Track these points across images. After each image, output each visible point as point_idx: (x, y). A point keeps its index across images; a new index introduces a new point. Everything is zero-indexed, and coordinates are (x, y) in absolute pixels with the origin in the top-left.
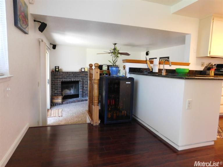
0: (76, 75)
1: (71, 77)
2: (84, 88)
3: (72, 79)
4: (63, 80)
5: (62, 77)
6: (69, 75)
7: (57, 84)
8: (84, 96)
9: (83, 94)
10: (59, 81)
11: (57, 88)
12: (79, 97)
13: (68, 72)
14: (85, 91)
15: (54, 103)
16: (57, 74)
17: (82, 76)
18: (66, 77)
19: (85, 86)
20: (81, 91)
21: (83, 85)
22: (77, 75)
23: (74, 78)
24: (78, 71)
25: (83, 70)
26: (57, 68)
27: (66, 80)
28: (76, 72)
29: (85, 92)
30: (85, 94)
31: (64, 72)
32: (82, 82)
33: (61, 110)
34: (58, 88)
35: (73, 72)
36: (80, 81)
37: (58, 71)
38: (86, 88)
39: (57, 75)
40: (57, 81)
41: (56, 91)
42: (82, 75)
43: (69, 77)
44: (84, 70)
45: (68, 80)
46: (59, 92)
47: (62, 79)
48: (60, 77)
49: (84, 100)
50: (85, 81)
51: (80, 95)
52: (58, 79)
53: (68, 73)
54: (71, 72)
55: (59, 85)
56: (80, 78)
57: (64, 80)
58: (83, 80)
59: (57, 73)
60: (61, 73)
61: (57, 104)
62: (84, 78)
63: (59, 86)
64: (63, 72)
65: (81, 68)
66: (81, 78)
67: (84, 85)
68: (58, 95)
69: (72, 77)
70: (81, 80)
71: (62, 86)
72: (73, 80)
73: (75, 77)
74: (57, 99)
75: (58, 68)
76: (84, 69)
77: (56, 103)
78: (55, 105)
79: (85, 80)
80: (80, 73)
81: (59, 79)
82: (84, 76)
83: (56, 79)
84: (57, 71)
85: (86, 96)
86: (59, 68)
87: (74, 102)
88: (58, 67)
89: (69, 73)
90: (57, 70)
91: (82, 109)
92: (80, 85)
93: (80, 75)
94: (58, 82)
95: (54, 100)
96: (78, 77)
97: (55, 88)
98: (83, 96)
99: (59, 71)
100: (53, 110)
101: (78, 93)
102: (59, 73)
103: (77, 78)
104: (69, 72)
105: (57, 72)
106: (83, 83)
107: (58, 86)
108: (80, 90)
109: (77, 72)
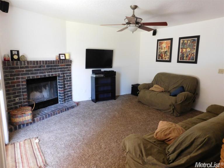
0: (52, 66)
1: (43, 70)
2: (66, 88)
3: (46, 74)
4: (29, 77)
5: (26, 71)
6: (40, 67)
7: (18, 86)
8: (67, 99)
9: (65, 97)
10: (22, 78)
11: (18, 93)
12: (58, 103)
13: (37, 62)
14: (67, 92)
15: (17, 123)
16: (15, 66)
17: (61, 68)
18: (35, 70)
19: (68, 84)
20: (62, 93)
21: (64, 82)
22: (54, 66)
23: (50, 72)
24: (55, 59)
25: (62, 57)
26: (15, 54)
27: (35, 76)
28: (51, 61)
29: (68, 94)
30: (68, 97)
31: (31, 61)
32: (62, 77)
33: (37, 141)
34: (20, 92)
35: (46, 61)
36: (59, 76)
37: (19, 59)
38: (69, 86)
39: (18, 68)
40: (18, 78)
41: (18, 98)
42: (61, 66)
43: (40, 70)
44: (64, 58)
45: (39, 75)
46: (24, 99)
47: (28, 74)
48: (23, 71)
49: (70, 108)
50: (67, 76)
51: (61, 99)
52: (19, 75)
53: (37, 64)
54: (43, 61)
55: (23, 85)
56: (58, 71)
57: (31, 76)
58: (64, 74)
59: (17, 64)
60: (25, 64)
61: (24, 125)
62: (65, 71)
63: (23, 89)
64: (28, 62)
65: (60, 55)
66: (61, 71)
67: (66, 82)
68: (22, 106)
69: (46, 69)
70: (62, 74)
71: (28, 88)
72: (47, 76)
73: (51, 69)
74: (23, 116)
75: (18, 54)
76: (64, 55)
77: (20, 123)
78: (20, 128)
79: (66, 73)
80: (59, 63)
81: (22, 75)
82: (64, 68)
83: (15, 75)
84: (15, 60)
85: (69, 99)
86: (20, 55)
87: (54, 113)
88: (18, 52)
89: (40, 64)
90: (16, 57)
91: (77, 130)
92: (59, 82)
93: (59, 66)
94: (19, 82)
95: (16, 117)
96: (55, 69)
97: (15, 93)
98: (65, 100)
99: (21, 59)
100: (17, 145)
101: (56, 97)
102: (21, 63)
103: (54, 72)
104: (40, 61)
105: (15, 62)
106: (64, 79)
107: (20, 89)
108: (60, 91)
109: (54, 61)
